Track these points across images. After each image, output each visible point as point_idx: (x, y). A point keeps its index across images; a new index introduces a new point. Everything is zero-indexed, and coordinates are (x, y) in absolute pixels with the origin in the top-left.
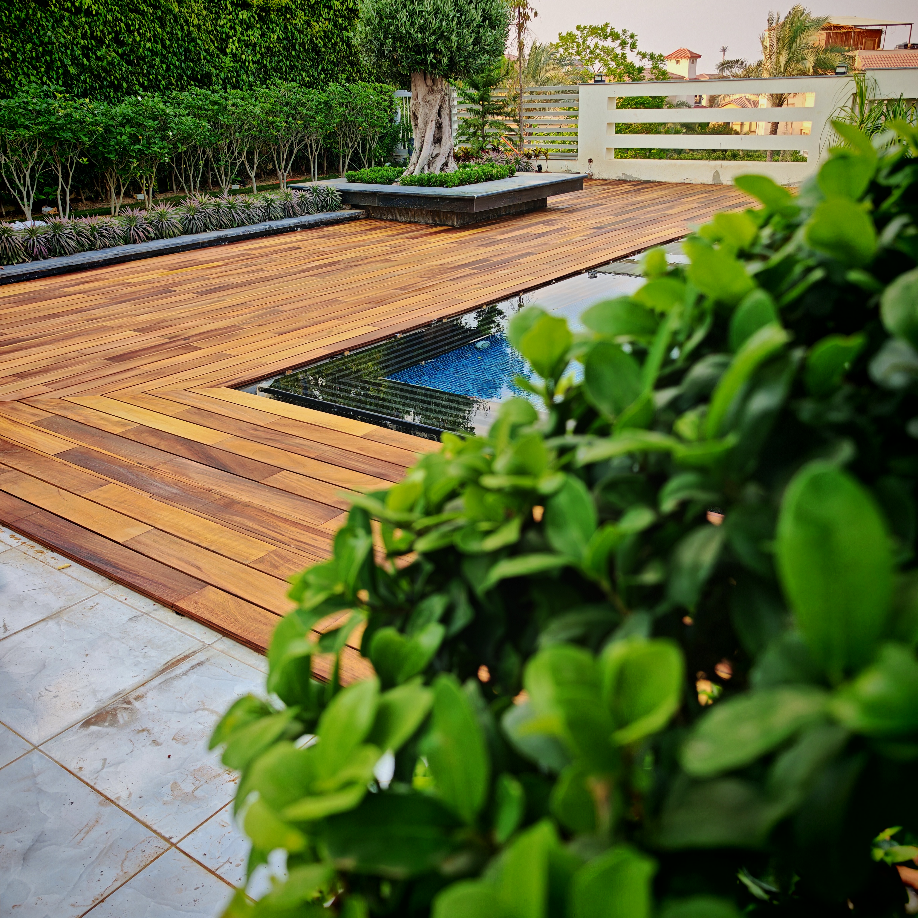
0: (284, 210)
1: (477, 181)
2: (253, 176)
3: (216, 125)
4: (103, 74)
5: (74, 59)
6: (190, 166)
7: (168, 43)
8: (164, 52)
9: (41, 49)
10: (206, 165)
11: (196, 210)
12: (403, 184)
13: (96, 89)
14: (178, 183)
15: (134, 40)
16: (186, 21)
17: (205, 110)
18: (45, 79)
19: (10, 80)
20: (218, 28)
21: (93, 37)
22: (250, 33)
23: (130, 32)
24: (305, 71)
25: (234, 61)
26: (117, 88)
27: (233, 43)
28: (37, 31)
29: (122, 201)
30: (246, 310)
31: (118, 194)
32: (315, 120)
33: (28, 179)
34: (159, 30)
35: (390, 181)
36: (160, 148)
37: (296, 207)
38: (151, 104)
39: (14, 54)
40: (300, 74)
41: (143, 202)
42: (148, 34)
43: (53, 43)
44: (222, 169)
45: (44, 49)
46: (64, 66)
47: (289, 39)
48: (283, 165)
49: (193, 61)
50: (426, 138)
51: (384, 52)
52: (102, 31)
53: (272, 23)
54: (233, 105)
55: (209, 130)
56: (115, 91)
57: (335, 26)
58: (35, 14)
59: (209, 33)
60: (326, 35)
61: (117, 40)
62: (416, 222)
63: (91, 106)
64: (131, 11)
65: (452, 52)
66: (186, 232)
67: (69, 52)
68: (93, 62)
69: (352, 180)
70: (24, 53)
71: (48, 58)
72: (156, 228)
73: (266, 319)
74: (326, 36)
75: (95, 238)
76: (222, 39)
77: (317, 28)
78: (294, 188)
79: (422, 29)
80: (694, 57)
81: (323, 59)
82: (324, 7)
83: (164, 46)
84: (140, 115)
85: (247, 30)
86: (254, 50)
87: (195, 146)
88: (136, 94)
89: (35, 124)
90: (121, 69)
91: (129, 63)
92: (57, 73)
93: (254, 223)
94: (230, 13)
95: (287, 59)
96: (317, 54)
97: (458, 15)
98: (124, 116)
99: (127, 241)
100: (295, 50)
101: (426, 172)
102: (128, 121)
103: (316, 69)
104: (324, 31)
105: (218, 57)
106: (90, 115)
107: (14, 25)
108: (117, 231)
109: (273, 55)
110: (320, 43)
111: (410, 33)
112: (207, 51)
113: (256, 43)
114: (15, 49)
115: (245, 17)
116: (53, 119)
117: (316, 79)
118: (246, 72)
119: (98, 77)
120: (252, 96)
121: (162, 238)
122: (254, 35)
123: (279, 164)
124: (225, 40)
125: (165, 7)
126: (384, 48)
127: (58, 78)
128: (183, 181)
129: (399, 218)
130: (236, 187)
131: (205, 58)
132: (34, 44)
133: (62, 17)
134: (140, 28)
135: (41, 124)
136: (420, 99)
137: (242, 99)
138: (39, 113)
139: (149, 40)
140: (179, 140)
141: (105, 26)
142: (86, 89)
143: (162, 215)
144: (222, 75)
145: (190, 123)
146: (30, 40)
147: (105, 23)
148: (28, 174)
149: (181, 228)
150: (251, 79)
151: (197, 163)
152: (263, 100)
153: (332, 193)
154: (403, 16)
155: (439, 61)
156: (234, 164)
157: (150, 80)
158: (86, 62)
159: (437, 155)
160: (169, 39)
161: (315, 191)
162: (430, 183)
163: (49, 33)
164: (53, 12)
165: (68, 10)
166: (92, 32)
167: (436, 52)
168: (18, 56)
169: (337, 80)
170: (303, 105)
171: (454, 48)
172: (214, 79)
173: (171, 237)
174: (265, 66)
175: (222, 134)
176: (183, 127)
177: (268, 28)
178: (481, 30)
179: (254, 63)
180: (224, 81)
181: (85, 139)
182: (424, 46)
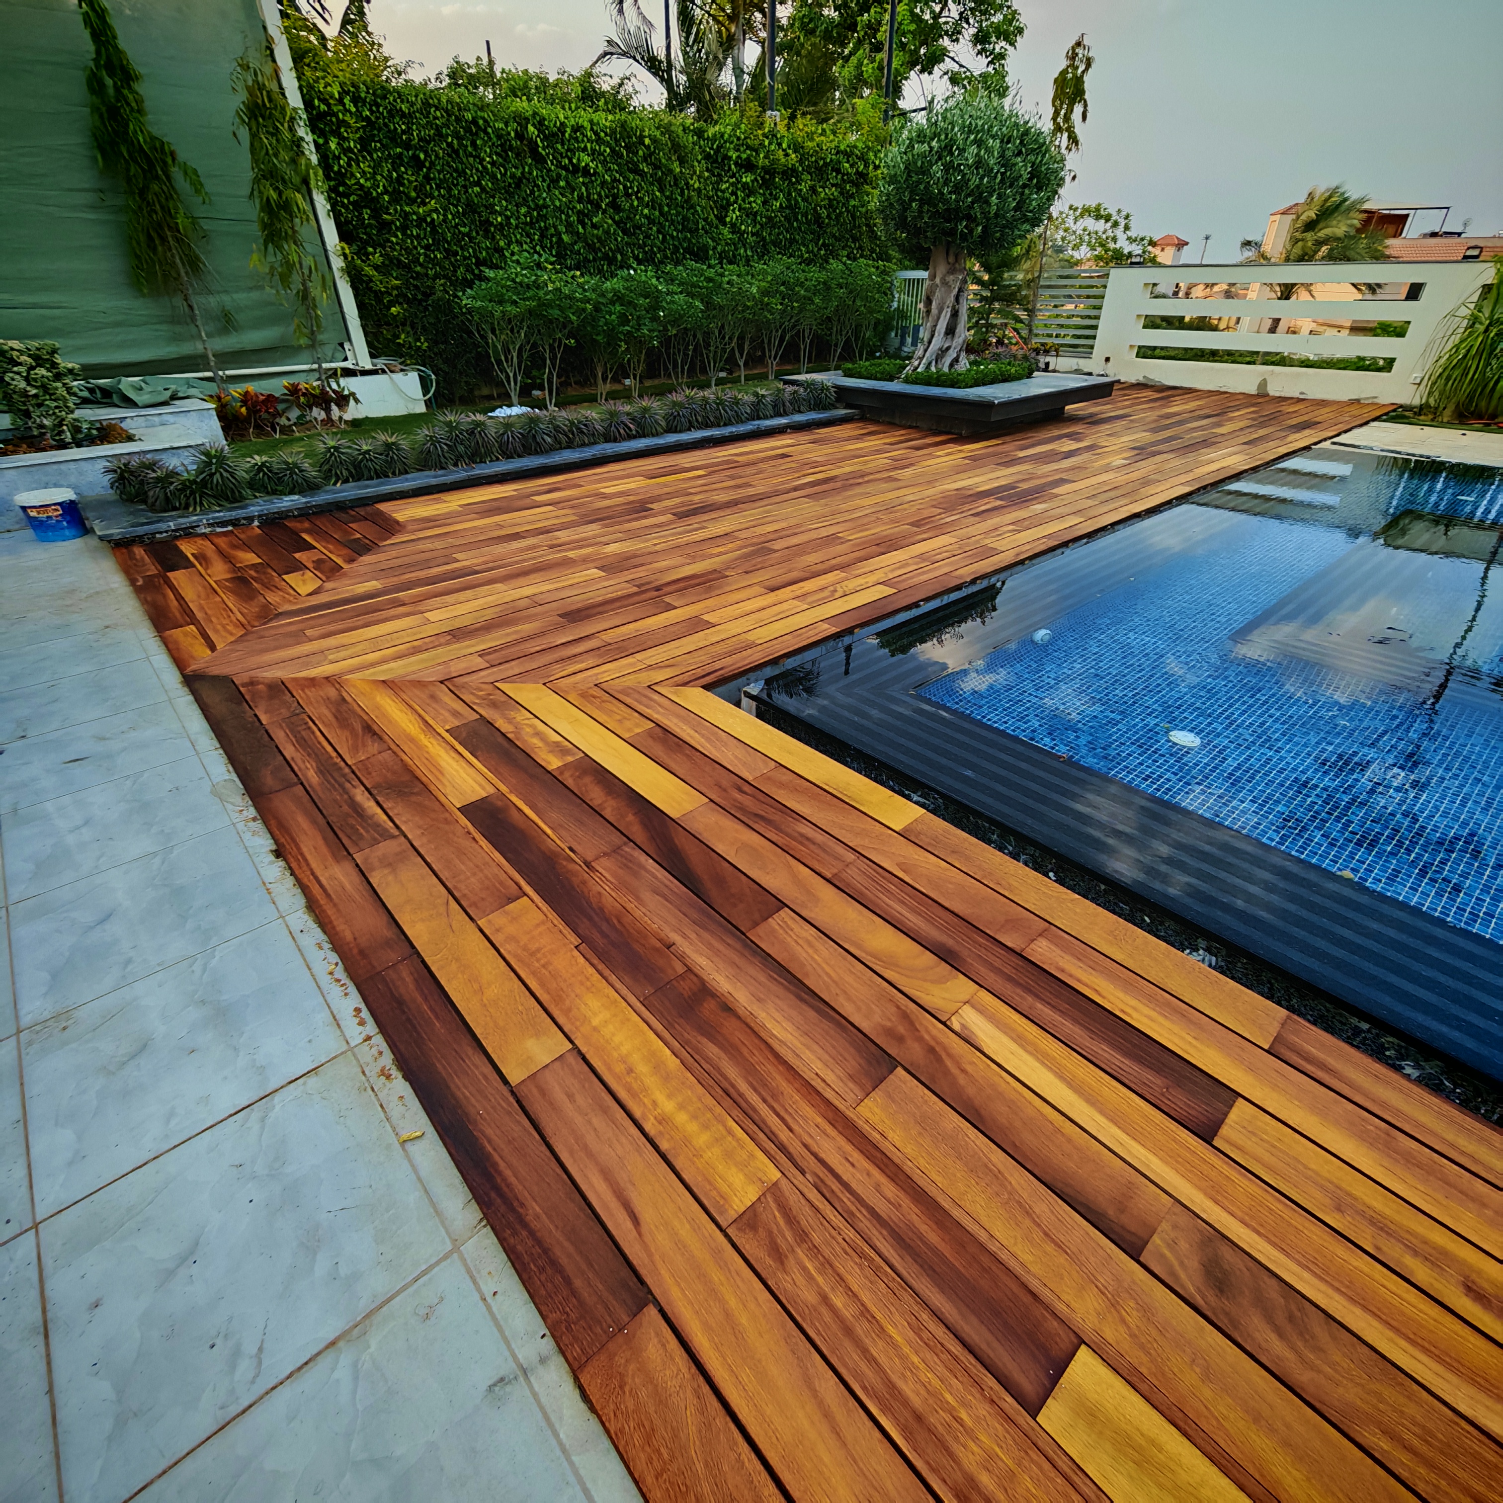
0: (774, 407)
1: (992, 382)
2: (741, 364)
3: (709, 305)
4: (598, 245)
5: (569, 225)
6: (679, 350)
7: (666, 209)
8: (662, 219)
9: (535, 213)
10: (695, 350)
11: (681, 405)
12: (907, 381)
13: (589, 261)
14: (666, 369)
15: (632, 205)
16: (687, 184)
17: (700, 287)
18: (538, 248)
19: (502, 249)
20: (720, 194)
21: (590, 202)
22: (752, 199)
23: (628, 195)
24: (804, 245)
25: (733, 233)
26: (611, 261)
27: (734, 211)
28: (532, 192)
29: (608, 387)
30: (730, 546)
31: (605, 379)
32: (813, 302)
33: (515, 359)
34: (658, 194)
35: (891, 379)
36: (649, 331)
37: (788, 404)
38: (644, 278)
39: (508, 218)
40: (799, 249)
41: (629, 389)
42: (646, 199)
43: (547, 207)
44: (711, 355)
45: (538, 214)
46: (558, 234)
47: (792, 207)
48: (773, 353)
49: (690, 231)
50: (938, 327)
51: (906, 218)
52: (599, 195)
53: (776, 188)
54: (728, 283)
55: (702, 311)
56: (609, 265)
57: (841, 193)
58: (530, 173)
59: (709, 198)
60: (831, 204)
61: (615, 206)
62: (916, 427)
63: (581, 280)
64: (631, 171)
65: (988, 219)
66: (670, 430)
67: (563, 217)
68: (589, 229)
69: (848, 374)
70: (518, 218)
71: (542, 224)
72: (639, 425)
73: (754, 562)
74: (831, 206)
75: (573, 434)
76: (722, 206)
77: (822, 195)
78: (786, 382)
79: (957, 189)
80: (1181, 245)
81: (825, 232)
82: (833, 170)
83: (662, 213)
84: (631, 291)
85: (748, 196)
86: (754, 220)
87: (685, 328)
88: (629, 267)
89: (524, 299)
90: (616, 240)
91: (625, 232)
92: (551, 242)
93: (742, 422)
94: (733, 176)
95: (787, 232)
96: (820, 226)
97: (1002, 170)
98: (615, 292)
99: (607, 440)
100: (797, 220)
101: (933, 369)
102: (618, 298)
103: (817, 244)
104: (829, 199)
105: (717, 228)
106: (580, 290)
107: (510, 184)
108: (598, 427)
109: (773, 227)
110: (824, 213)
111: (943, 194)
112: (705, 220)
113: (756, 212)
114: (508, 213)
115: (749, 180)
116: (541, 293)
117: (815, 256)
118: (744, 246)
119: (591, 248)
120: (748, 274)
121: (644, 436)
122: (756, 202)
123: (770, 351)
124: (725, 208)
125: (665, 166)
126: (908, 213)
127: (552, 247)
128: (671, 367)
129: (897, 422)
130: (723, 374)
131: (703, 228)
132: (529, 207)
133: (559, 176)
134: (638, 191)
135: (528, 299)
136: (938, 280)
137: (738, 276)
138: (528, 286)
139: (647, 206)
140: (669, 322)
141: (602, 188)
142: (579, 262)
143: (645, 410)
144: (719, 248)
145: (682, 302)
146: (525, 203)
147: (603, 183)
148: (515, 355)
149: (663, 424)
150: (749, 253)
151: (687, 349)
152: (761, 277)
153: (827, 389)
154: (937, 169)
155: (971, 231)
156: (724, 350)
157: (645, 253)
158: (581, 230)
159: (948, 348)
160: (668, 205)
161: (808, 386)
162: (940, 381)
163: (545, 195)
164: (550, 170)
165: (565, 168)
166: (589, 194)
167: (970, 218)
168: (512, 221)
169: (837, 257)
170: (802, 285)
171: (992, 214)
172: (711, 252)
173: (653, 436)
174: (764, 239)
175: (714, 317)
176: (674, 307)
177: (771, 194)
178: (1027, 191)
179: (753, 234)
180: (720, 254)
181: (574, 318)
182: (957, 210)
